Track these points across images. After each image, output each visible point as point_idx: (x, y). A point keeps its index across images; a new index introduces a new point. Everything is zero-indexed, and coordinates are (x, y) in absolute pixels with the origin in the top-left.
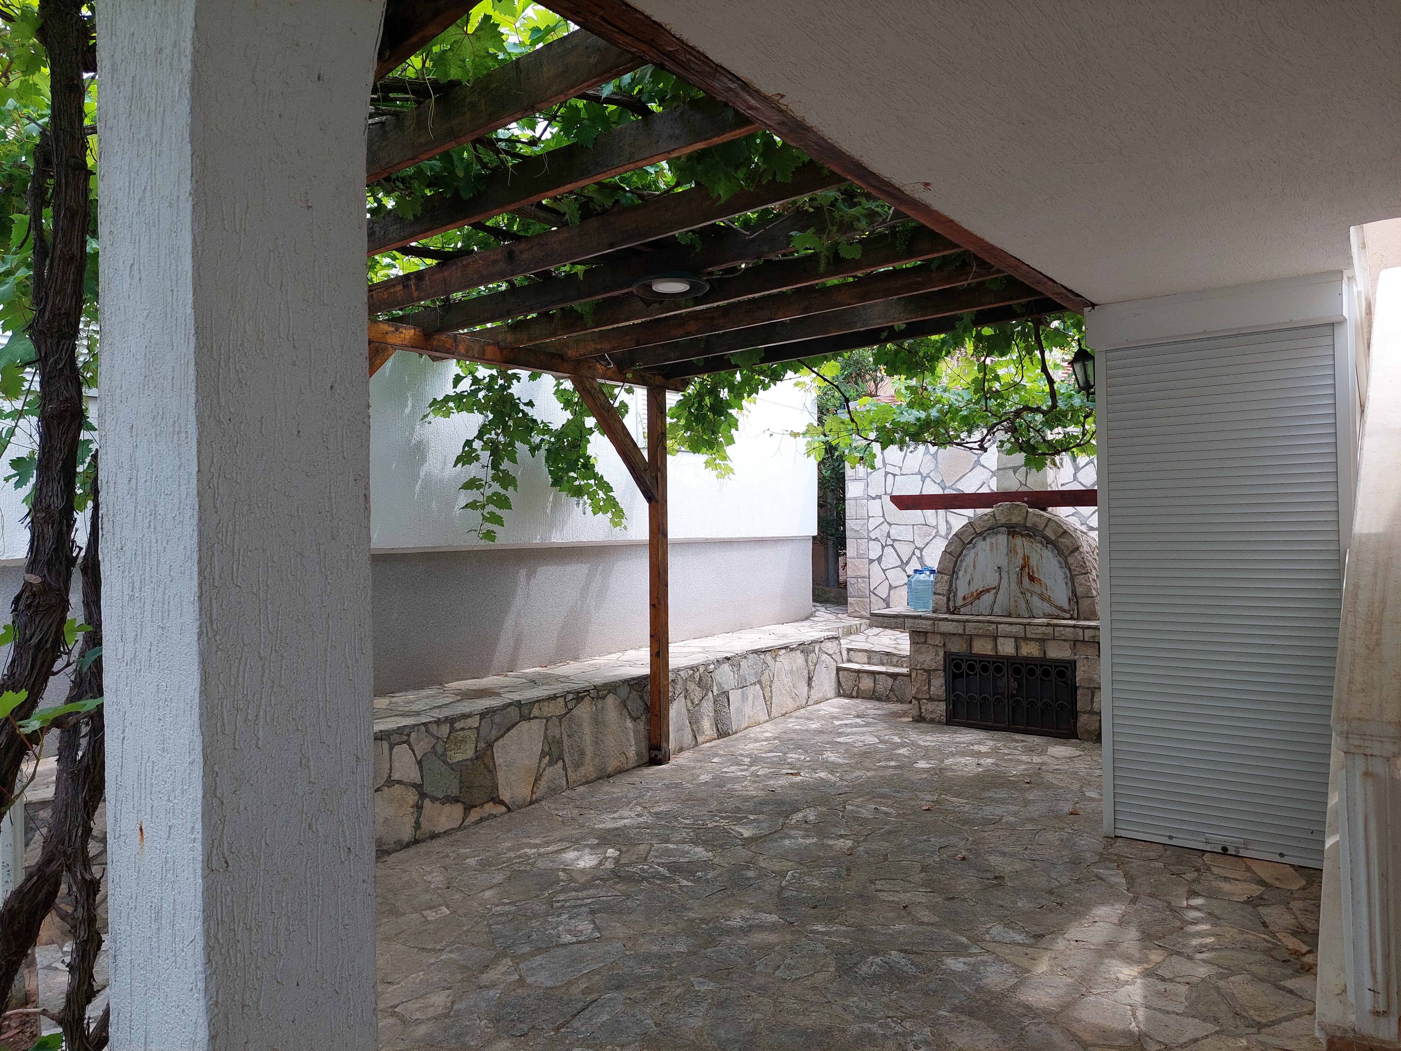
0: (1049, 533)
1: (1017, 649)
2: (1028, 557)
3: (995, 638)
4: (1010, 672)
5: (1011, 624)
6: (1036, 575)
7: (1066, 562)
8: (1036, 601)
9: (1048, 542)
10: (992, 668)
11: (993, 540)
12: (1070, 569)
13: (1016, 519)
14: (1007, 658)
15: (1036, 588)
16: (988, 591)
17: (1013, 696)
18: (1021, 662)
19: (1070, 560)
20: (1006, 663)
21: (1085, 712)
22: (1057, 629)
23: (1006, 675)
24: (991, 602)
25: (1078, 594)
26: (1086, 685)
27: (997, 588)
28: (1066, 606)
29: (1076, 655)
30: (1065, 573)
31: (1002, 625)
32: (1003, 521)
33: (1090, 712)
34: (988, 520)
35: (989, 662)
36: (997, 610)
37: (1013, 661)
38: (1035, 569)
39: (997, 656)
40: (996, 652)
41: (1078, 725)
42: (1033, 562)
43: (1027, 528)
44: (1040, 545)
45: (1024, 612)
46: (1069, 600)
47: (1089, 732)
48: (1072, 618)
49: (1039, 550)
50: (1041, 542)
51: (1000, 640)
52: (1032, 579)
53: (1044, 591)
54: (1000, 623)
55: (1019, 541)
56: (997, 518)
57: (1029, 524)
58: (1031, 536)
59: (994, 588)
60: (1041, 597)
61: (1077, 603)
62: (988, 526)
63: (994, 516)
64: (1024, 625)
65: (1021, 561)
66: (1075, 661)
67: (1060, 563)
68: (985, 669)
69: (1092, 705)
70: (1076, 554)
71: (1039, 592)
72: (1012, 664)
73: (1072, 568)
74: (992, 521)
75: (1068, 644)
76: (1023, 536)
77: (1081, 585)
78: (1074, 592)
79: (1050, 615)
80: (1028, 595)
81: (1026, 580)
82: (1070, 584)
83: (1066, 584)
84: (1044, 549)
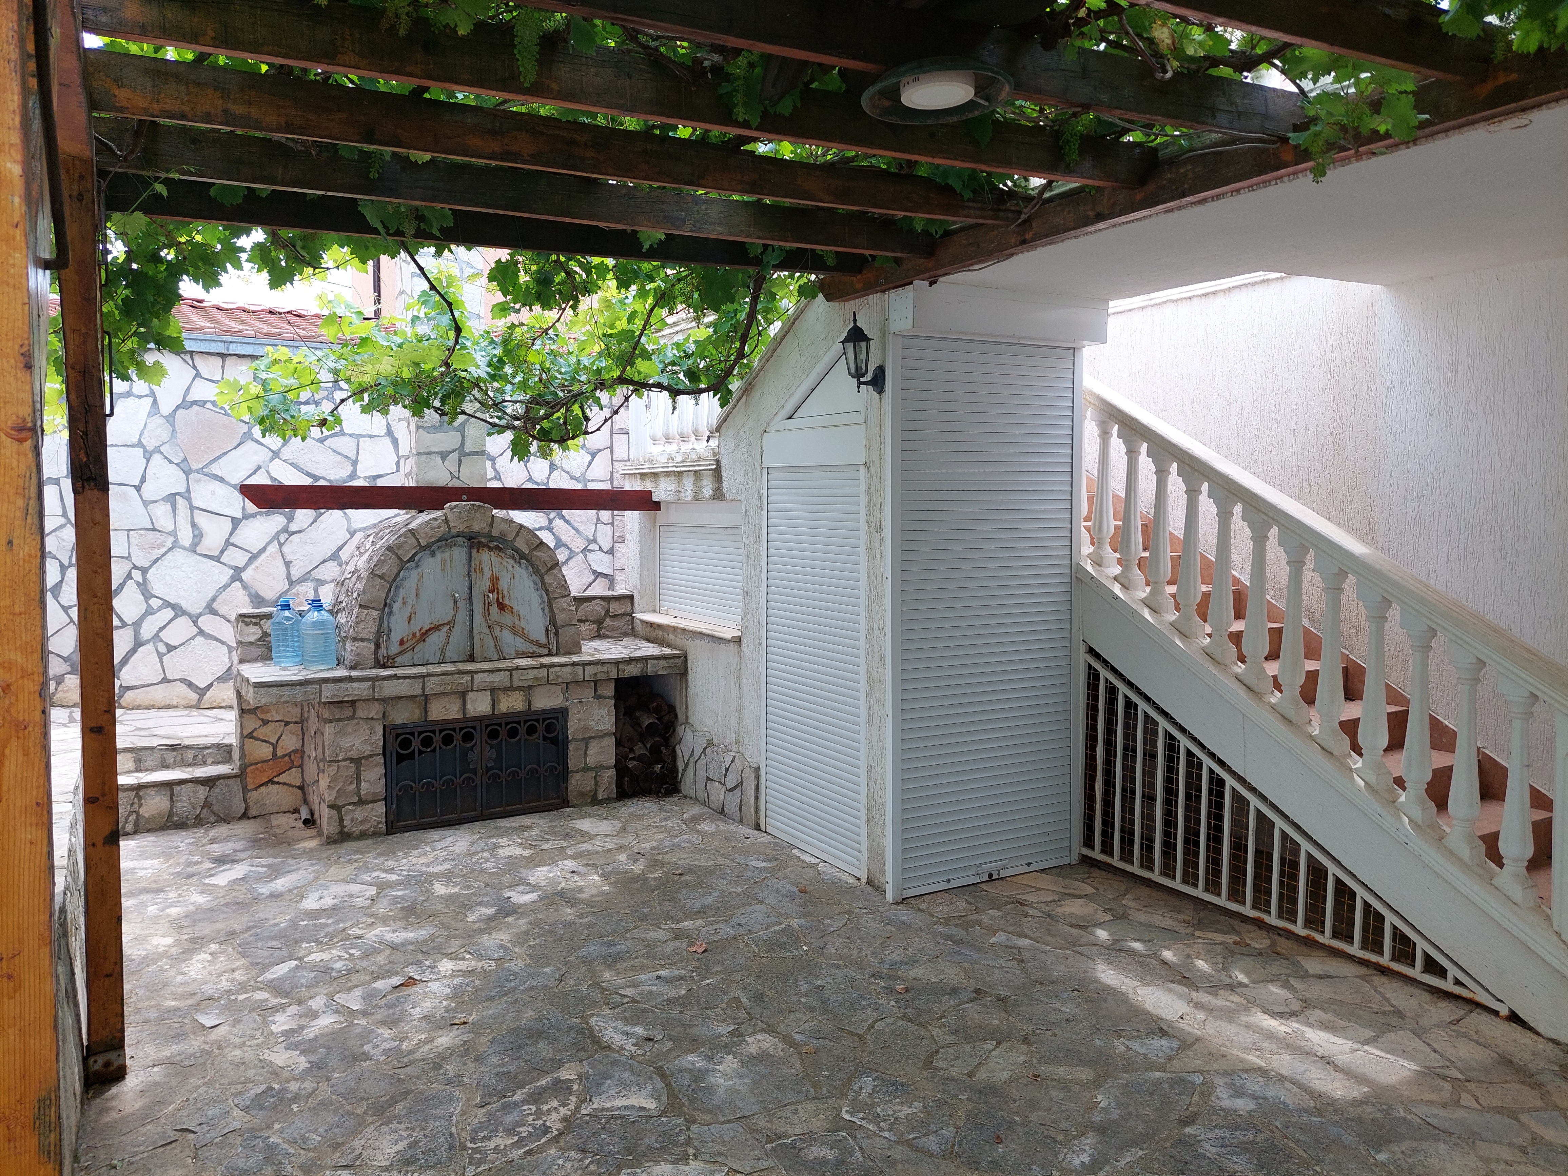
0: (520, 544)
1: (493, 705)
2: (497, 579)
3: (463, 695)
4: (485, 737)
5: (492, 671)
6: (507, 602)
7: (543, 583)
8: (507, 637)
9: (521, 557)
10: (458, 737)
11: (447, 555)
12: (547, 591)
13: (479, 526)
14: (480, 719)
15: (507, 619)
16: (438, 628)
17: (488, 769)
18: (499, 721)
19: (548, 579)
20: (478, 728)
21: (577, 771)
22: (551, 670)
23: (479, 744)
24: (441, 645)
25: (559, 623)
26: (580, 737)
27: (451, 624)
28: (543, 640)
29: (567, 700)
30: (541, 597)
31: (480, 675)
32: (461, 528)
33: (583, 770)
34: (439, 527)
35: (454, 730)
36: (450, 654)
37: (488, 722)
38: (506, 593)
39: (465, 719)
40: (464, 713)
41: (570, 789)
42: (503, 584)
43: (491, 538)
44: (511, 561)
45: (492, 653)
46: (547, 631)
47: (583, 794)
48: (550, 654)
49: (510, 568)
50: (513, 557)
51: (470, 696)
52: (502, 606)
53: (517, 622)
54: (476, 672)
55: (485, 557)
56: (451, 524)
57: (494, 533)
58: (500, 549)
59: (448, 624)
60: (514, 631)
61: (557, 634)
62: (439, 535)
63: (446, 521)
64: (510, 670)
65: (488, 584)
66: (567, 709)
67: (535, 584)
68: (448, 740)
69: (586, 760)
70: (555, 571)
71: (510, 624)
72: (487, 726)
73: (550, 589)
74: (444, 528)
75: (559, 688)
76: (490, 548)
77: (562, 610)
78: (553, 620)
79: (523, 653)
80: (497, 629)
81: (494, 609)
82: (547, 611)
83: (543, 610)
84: (516, 566)
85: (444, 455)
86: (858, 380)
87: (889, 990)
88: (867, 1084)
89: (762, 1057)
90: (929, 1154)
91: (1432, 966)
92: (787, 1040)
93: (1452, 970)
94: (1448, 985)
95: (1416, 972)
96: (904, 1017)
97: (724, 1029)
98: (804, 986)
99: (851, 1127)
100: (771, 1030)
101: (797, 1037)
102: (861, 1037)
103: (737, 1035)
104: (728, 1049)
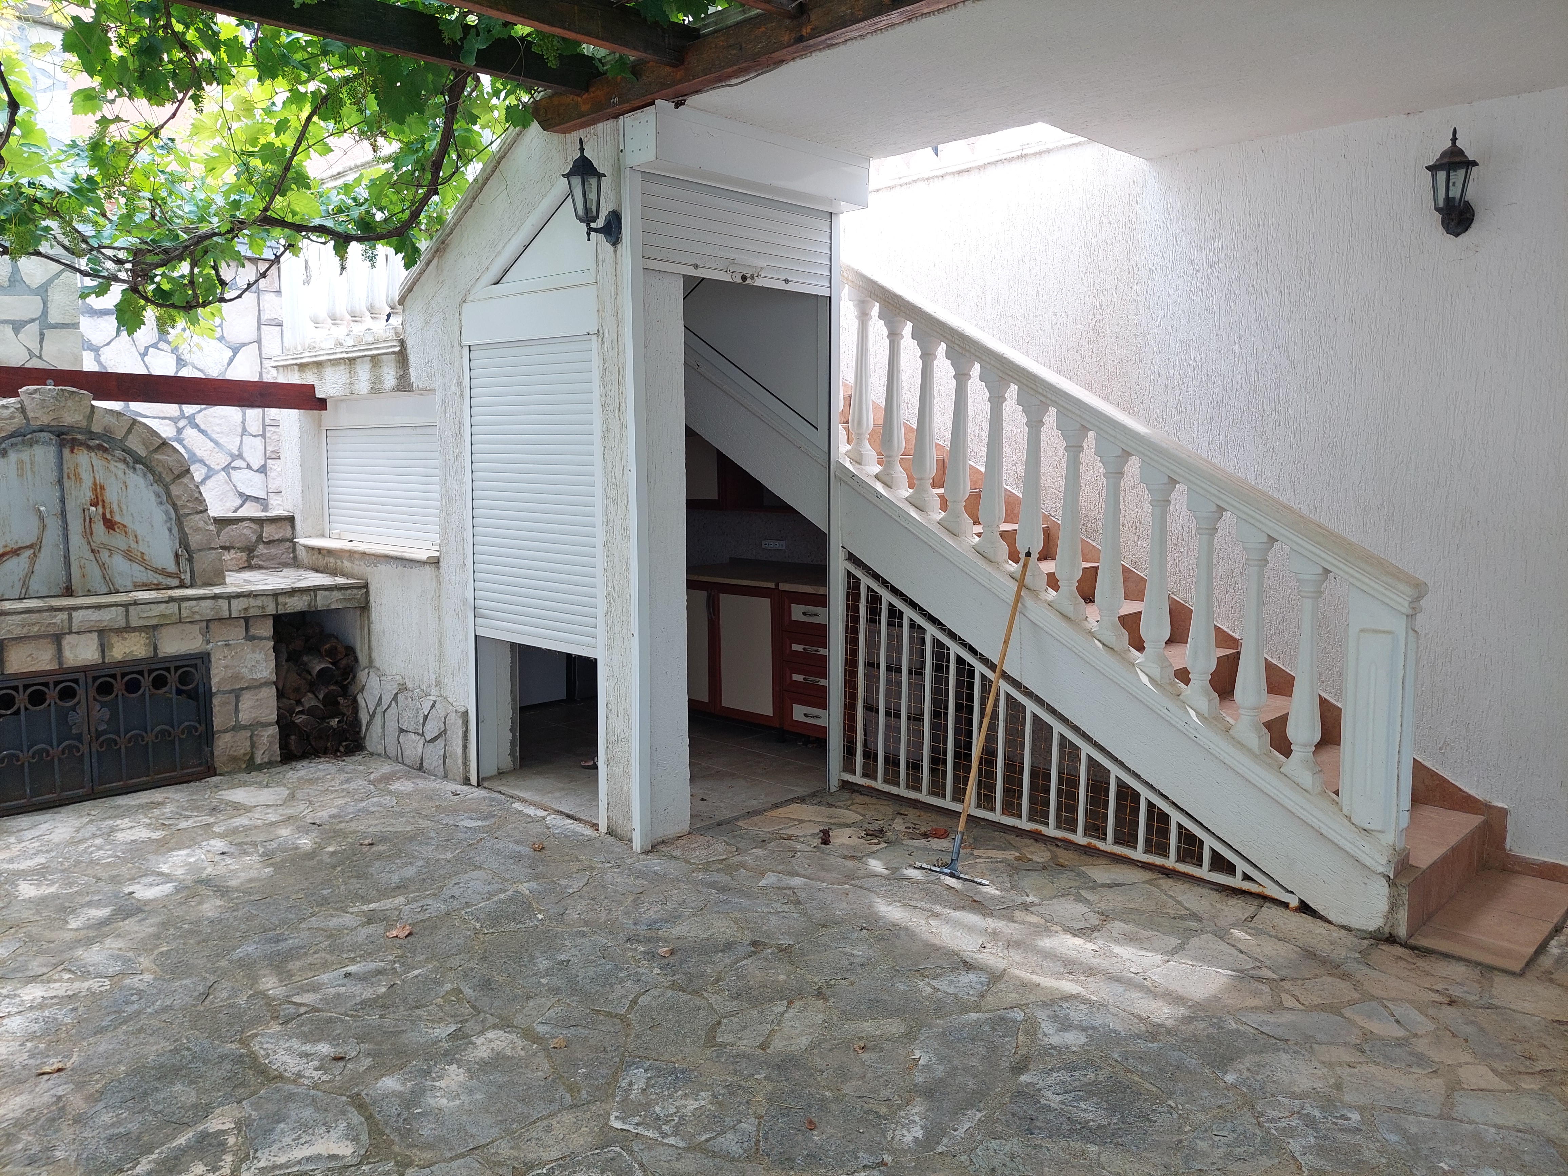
0: (134, 443)
1: (103, 651)
2: (102, 488)
3: (57, 639)
4: (92, 692)
5: (98, 607)
6: (117, 518)
7: (169, 494)
8: (119, 564)
9: (135, 460)
10: (52, 695)
11: (25, 456)
12: (174, 505)
13: (72, 417)
14: (84, 670)
15: (118, 540)
16: (16, 552)
17: (99, 734)
18: (112, 672)
19: (175, 490)
20: (82, 681)
21: (226, 731)
22: (184, 605)
23: (83, 701)
24: (22, 574)
25: (193, 545)
26: (228, 688)
27: (35, 547)
28: (172, 567)
29: (208, 642)
30: (167, 512)
31: (82, 613)
32: (45, 420)
33: (234, 729)
34: (12, 417)
35: (46, 685)
36: (36, 585)
37: (96, 673)
38: (115, 507)
39: (63, 671)
40: (60, 663)
41: (216, 753)
42: (112, 495)
43: (92, 435)
44: (122, 466)
45: (98, 584)
46: (177, 556)
47: (234, 759)
48: (182, 586)
49: (120, 474)
50: (124, 461)
51: (68, 641)
52: (110, 525)
53: (133, 545)
54: (76, 608)
55: (83, 458)
56: (31, 415)
57: (96, 428)
58: (105, 450)
59: (31, 546)
60: (129, 555)
61: (190, 560)
62: (12, 428)
63: (23, 410)
64: (126, 605)
65: (89, 495)
66: (208, 654)
67: (158, 496)
68: (37, 698)
69: (237, 717)
70: (185, 480)
71: (124, 547)
72: (95, 679)
73: (180, 503)
74: (19, 420)
75: (196, 628)
76: (90, 448)
77: (197, 530)
78: (184, 542)
79: (144, 585)
80: (104, 554)
81: (99, 528)
82: (175, 530)
83: (170, 530)
84: (130, 472)
85: (17, 326)
86: (588, 225)
87: (651, 956)
88: (639, 1077)
89: (497, 1062)
90: (730, 1158)
91: (1220, 864)
92: (528, 1034)
93: (1241, 866)
94: (1236, 882)
95: (1204, 872)
96: (673, 986)
97: (442, 1031)
98: (543, 964)
99: (626, 1139)
100: (505, 1025)
101: (541, 1029)
102: (622, 1018)
103: (460, 1037)
104: (449, 1057)
